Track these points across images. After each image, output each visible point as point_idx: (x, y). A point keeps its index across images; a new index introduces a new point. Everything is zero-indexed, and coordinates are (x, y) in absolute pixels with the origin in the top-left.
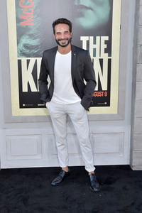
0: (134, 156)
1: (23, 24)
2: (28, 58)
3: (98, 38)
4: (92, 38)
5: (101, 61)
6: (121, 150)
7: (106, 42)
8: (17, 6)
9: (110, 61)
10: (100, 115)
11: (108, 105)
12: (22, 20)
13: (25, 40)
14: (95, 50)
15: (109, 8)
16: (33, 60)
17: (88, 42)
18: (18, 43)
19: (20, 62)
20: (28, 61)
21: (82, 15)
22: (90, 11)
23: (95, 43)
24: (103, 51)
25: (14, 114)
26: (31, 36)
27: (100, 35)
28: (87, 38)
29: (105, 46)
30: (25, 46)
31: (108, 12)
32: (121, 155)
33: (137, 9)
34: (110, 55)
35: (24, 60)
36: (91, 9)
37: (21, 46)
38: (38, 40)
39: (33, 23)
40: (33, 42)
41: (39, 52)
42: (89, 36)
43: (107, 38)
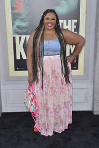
0: (95, 104)
1: (16, 11)
2: (20, 36)
3: (69, 21)
4: (65, 21)
6: (86, 100)
7: (75, 24)
11: (77, 69)
12: (15, 8)
13: (17, 23)
16: (23, 37)
18: (13, 25)
19: (14, 38)
20: (20, 38)
22: (64, 1)
23: (67, 25)
24: (73, 30)
25: (11, 75)
26: (22, 20)
27: (71, 19)
28: (62, 21)
29: (75, 27)
30: (18, 27)
32: (87, 104)
34: (78, 33)
35: (17, 37)
37: (15, 27)
40: (24, 24)
41: (27, 31)
42: (63, 19)
43: (76, 21)
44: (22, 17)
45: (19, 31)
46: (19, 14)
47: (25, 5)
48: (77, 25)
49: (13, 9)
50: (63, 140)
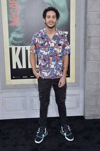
0: (86, 109)
1: (12, 25)
2: (16, 47)
6: (78, 106)
11: (69, 76)
13: (14, 35)
16: (19, 48)
18: (9, 37)
19: (11, 49)
20: (16, 49)
25: (7, 83)
26: (18, 32)
30: (14, 39)
31: (67, 16)
32: (78, 110)
33: (86, 14)
35: (13, 48)
37: (11, 39)
38: (22, 34)
39: (19, 23)
40: (19, 36)
43: (67, 33)
44: (18, 30)
45: (15, 42)
46: (15, 27)
47: (20, 19)
49: (9, 22)
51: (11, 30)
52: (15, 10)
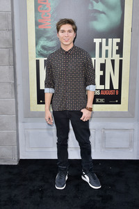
1: (41, 28)
3: (110, 40)
4: (104, 40)
5: (113, 61)
6: (131, 145)
7: (118, 44)
8: (36, 11)
9: (121, 62)
10: (112, 112)
11: (119, 103)
12: (41, 24)
13: (43, 42)
14: (107, 51)
15: (120, 13)
17: (101, 44)
19: (38, 62)
20: (45, 61)
21: (95, 19)
22: (103, 15)
23: (107, 45)
24: (115, 52)
25: (32, 109)
27: (113, 38)
28: (100, 40)
29: (117, 48)
30: (43, 47)
32: (131, 151)
34: (121, 56)
35: (42, 60)
36: (104, 13)
37: (39, 47)
38: (54, 41)
39: (50, 26)
40: (50, 44)
42: (102, 38)
43: (118, 40)
44: (49, 35)
45: (44, 53)
46: (45, 31)
47: (52, 20)
48: (120, 45)
49: (37, 24)
50: (101, 198)
51: (39, 35)
52: (46, 8)
